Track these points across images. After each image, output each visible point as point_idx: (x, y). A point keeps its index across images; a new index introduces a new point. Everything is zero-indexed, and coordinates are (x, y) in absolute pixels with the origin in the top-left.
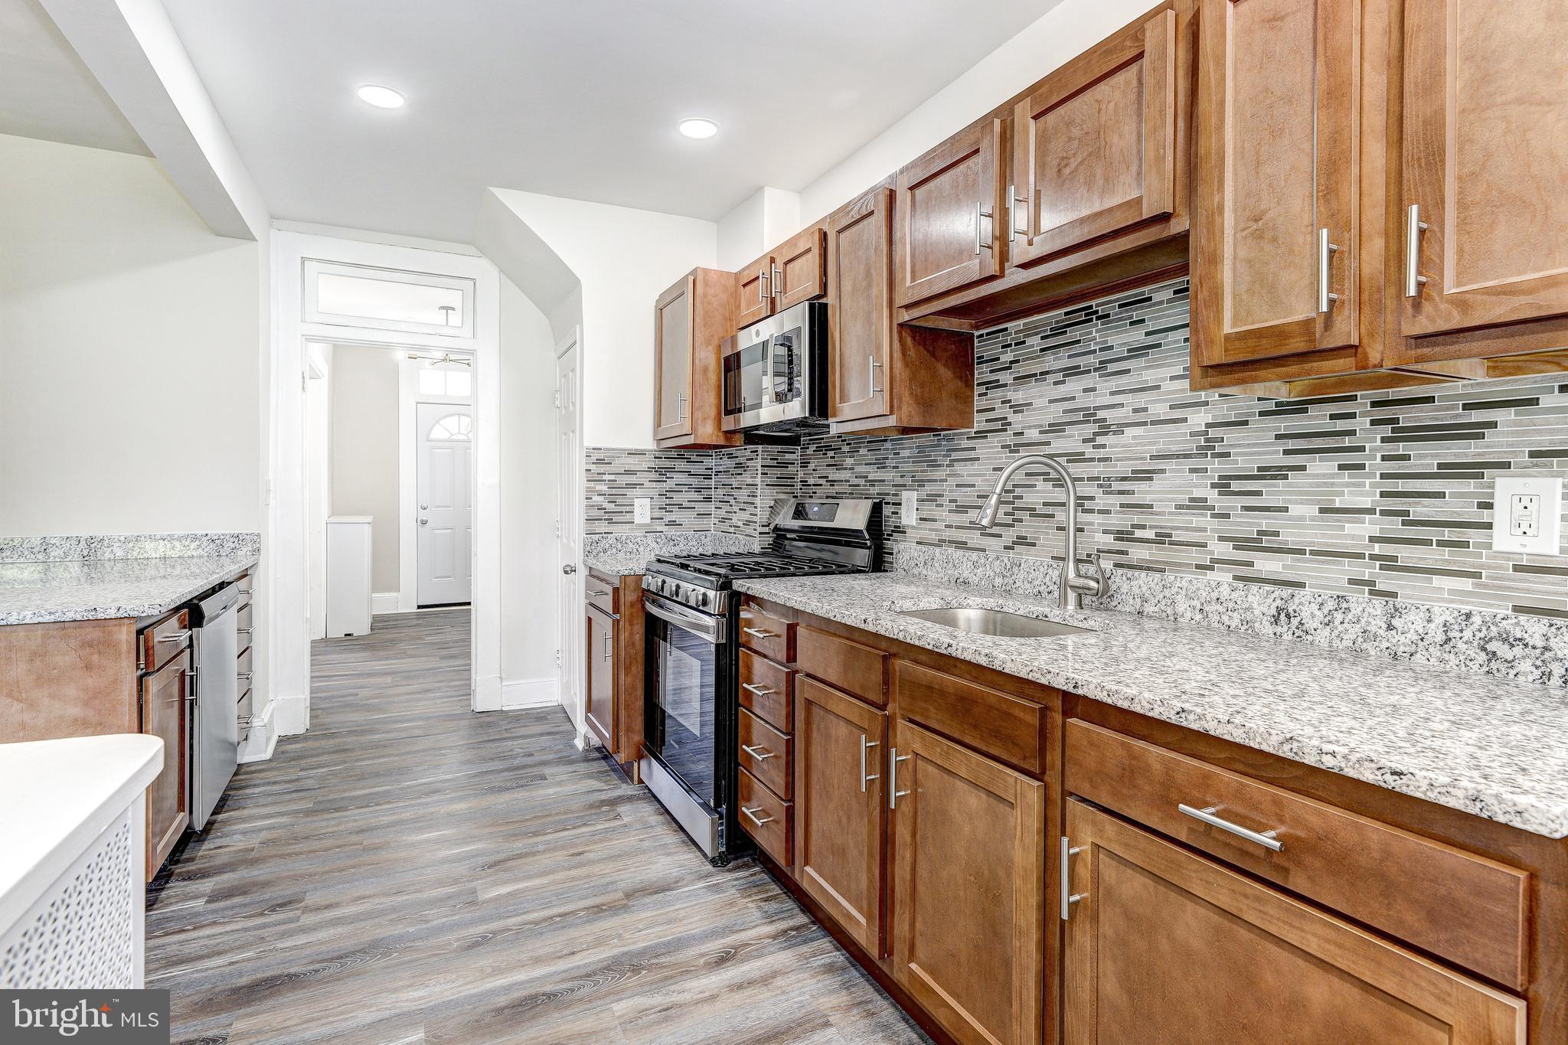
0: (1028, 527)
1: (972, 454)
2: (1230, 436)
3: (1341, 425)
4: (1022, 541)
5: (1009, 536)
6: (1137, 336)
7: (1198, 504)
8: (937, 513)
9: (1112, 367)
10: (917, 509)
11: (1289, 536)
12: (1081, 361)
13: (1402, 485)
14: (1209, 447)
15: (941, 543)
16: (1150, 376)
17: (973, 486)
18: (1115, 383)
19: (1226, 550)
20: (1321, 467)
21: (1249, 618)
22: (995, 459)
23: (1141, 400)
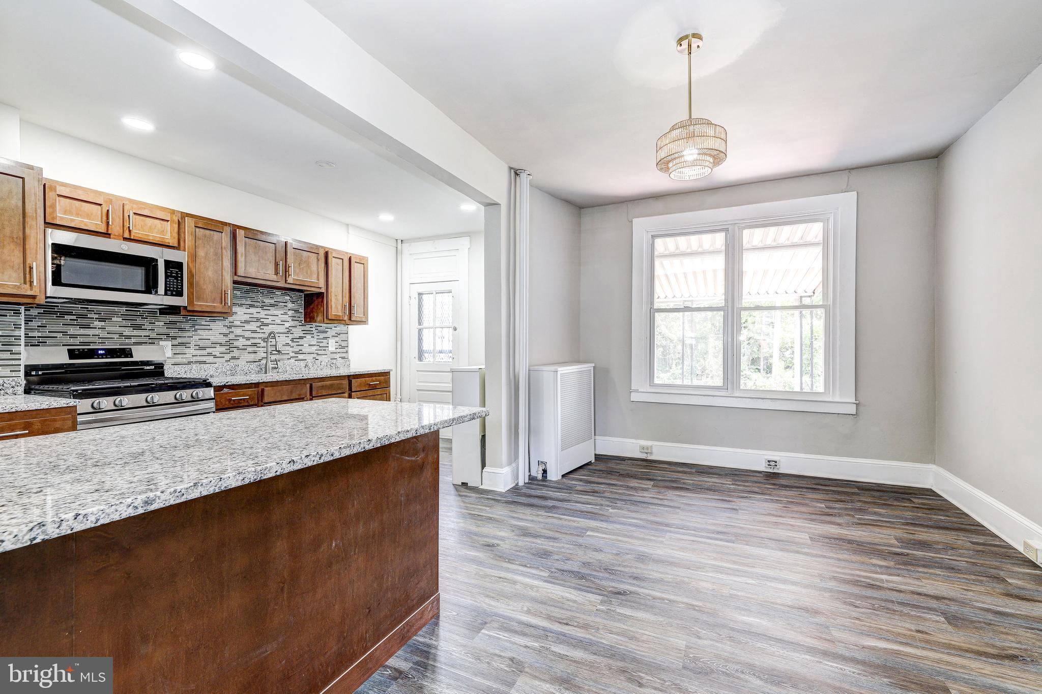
0: (236, 353)
1: (208, 327)
2: (294, 329)
3: (311, 329)
4: (234, 358)
5: (227, 357)
6: (272, 301)
7: (287, 344)
8: (187, 351)
9: (265, 308)
10: (172, 350)
11: (304, 351)
12: (256, 304)
13: (319, 340)
14: (289, 331)
15: (189, 363)
16: (276, 312)
17: (210, 339)
18: (266, 312)
19: (293, 355)
20: (309, 337)
21: (301, 367)
22: (221, 330)
23: (274, 318)
